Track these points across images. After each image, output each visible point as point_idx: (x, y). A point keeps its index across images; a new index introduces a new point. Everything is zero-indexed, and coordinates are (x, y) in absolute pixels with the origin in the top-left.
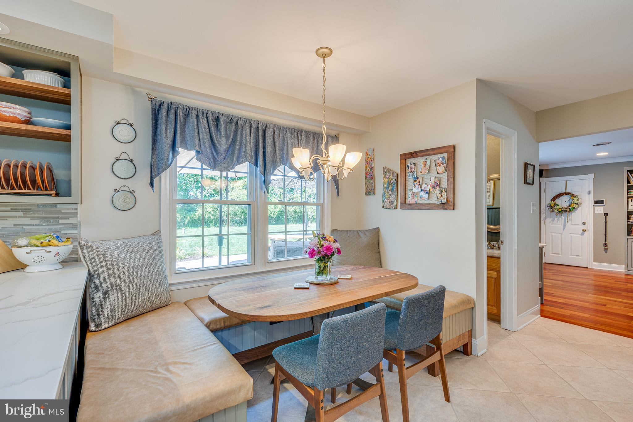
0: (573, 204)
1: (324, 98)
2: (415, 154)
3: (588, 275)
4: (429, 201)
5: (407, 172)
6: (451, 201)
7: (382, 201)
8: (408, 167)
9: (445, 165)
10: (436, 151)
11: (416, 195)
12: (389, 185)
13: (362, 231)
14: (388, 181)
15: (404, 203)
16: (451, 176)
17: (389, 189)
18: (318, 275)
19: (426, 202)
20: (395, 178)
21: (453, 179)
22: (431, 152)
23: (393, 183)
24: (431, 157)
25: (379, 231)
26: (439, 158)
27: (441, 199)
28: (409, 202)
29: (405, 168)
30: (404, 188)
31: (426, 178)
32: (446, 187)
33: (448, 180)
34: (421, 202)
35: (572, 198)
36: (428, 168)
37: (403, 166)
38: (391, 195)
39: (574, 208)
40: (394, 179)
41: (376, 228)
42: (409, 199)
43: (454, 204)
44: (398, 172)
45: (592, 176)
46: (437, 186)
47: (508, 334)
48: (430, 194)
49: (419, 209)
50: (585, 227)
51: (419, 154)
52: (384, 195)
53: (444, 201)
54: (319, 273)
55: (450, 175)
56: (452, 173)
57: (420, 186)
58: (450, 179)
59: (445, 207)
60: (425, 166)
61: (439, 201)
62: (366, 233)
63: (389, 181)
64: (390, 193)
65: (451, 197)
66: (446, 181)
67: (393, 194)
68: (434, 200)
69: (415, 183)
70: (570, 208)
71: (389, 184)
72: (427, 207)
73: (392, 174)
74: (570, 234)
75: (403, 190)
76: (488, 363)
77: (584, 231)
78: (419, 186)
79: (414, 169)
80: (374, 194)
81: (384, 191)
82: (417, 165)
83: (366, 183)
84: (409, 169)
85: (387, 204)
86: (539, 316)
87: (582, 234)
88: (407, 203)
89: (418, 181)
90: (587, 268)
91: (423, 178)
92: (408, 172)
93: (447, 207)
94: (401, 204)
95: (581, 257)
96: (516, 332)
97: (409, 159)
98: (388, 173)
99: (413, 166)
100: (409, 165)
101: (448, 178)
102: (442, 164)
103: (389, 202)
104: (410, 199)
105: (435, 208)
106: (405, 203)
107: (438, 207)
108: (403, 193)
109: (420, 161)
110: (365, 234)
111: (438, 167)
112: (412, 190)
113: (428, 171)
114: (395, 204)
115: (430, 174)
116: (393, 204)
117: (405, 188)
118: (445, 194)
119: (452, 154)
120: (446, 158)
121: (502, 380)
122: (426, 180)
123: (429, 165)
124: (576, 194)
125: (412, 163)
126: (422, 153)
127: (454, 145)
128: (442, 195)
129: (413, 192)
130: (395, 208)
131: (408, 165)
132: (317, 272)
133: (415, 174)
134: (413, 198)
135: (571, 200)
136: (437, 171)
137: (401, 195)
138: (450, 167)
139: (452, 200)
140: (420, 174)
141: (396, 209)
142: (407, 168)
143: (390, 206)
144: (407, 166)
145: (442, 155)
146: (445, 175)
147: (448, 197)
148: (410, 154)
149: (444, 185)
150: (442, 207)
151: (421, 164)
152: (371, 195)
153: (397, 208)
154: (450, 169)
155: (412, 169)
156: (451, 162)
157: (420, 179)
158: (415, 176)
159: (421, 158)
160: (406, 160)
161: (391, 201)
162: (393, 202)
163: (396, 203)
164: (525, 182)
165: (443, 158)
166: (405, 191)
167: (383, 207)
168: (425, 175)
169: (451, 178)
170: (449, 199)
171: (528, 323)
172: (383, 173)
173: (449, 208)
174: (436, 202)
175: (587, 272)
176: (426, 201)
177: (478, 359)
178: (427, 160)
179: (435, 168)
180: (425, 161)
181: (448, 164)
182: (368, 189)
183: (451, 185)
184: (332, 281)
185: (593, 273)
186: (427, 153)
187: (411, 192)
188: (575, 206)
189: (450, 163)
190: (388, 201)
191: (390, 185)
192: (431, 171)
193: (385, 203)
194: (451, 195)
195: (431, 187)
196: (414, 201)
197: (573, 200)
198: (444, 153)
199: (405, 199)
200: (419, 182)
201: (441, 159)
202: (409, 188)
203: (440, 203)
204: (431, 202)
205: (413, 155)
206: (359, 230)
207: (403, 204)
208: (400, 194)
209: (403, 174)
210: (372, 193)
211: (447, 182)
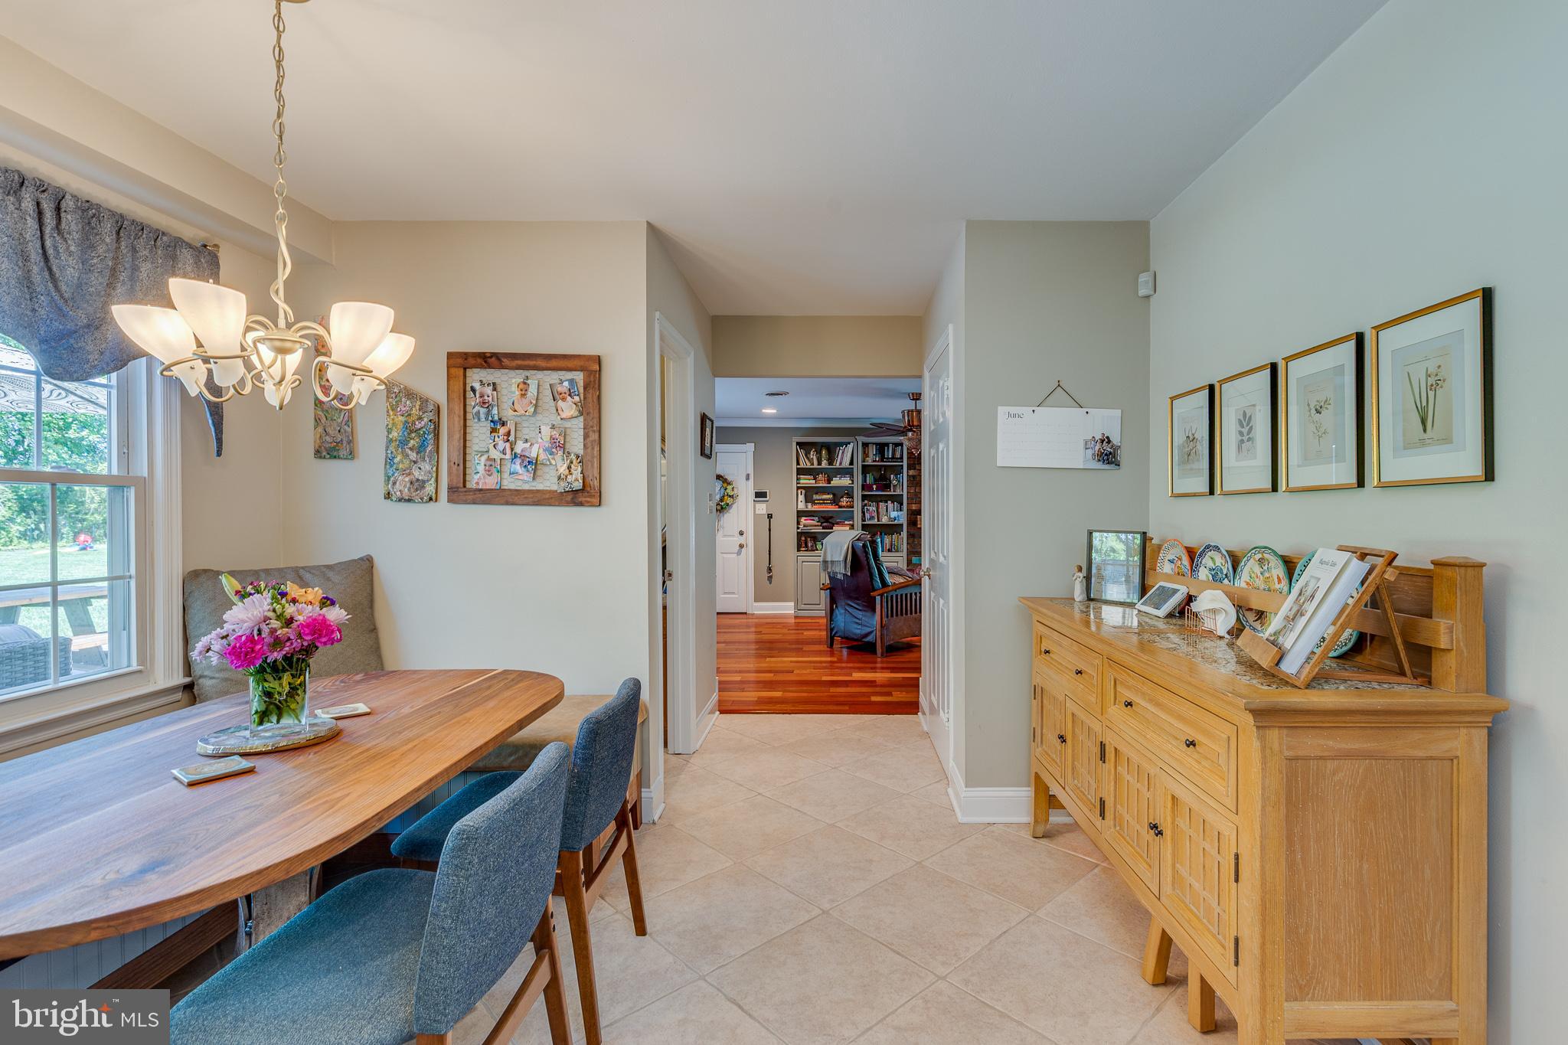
0: (726, 497)
1: (278, 133)
2: (493, 359)
3: (748, 626)
4: (534, 484)
5: (471, 402)
6: (594, 486)
7: (382, 478)
8: (473, 390)
9: (577, 399)
10: (554, 363)
11: (499, 467)
12: (409, 434)
13: (314, 571)
14: (406, 422)
15: (462, 485)
16: (592, 427)
17: (410, 445)
18: (261, 723)
19: (526, 487)
20: (431, 415)
21: (597, 434)
22: (540, 363)
23: (424, 430)
24: (540, 375)
25: (372, 567)
26: (561, 382)
27: (569, 480)
28: (477, 483)
29: (461, 393)
30: (462, 445)
31: (525, 424)
32: (581, 452)
33: (586, 436)
34: (512, 487)
35: (725, 485)
36: (534, 402)
37: (458, 386)
38: (415, 462)
39: (728, 505)
40: (425, 419)
41: (360, 559)
42: (476, 477)
43: (600, 492)
44: (442, 400)
45: (750, 447)
46: (558, 448)
47: (685, 762)
48: (539, 467)
49: (507, 503)
50: (742, 539)
51: (506, 361)
52: (389, 461)
53: (578, 485)
54: (263, 717)
55: (591, 424)
56: (596, 421)
57: (511, 445)
58: (591, 433)
59: (580, 500)
60: (523, 395)
61: (563, 484)
62: (330, 574)
63: (410, 420)
64: (413, 456)
65: (593, 476)
66: (581, 439)
67: (424, 459)
68: (548, 482)
69: (496, 434)
70: (723, 504)
71: (410, 429)
72: (532, 498)
73: (418, 403)
74: (722, 553)
75: (459, 451)
76: (677, 828)
77: (741, 546)
78: (508, 444)
79: (490, 399)
80: (352, 455)
81: (392, 448)
82: (499, 389)
83: (317, 420)
84: (478, 395)
85: (401, 488)
86: (718, 712)
87: (739, 553)
88: (468, 485)
89: (503, 430)
90: (746, 613)
91: (518, 426)
92: (473, 404)
93: (584, 499)
94: (452, 489)
95: (737, 596)
96: (695, 755)
97: (475, 370)
98: (403, 399)
99: (489, 390)
100: (477, 386)
101: (587, 431)
102: (570, 395)
103: (411, 483)
104: (479, 477)
105: (553, 500)
106: (465, 486)
107: (562, 499)
108: (457, 457)
109: (509, 381)
110: (328, 579)
111: (560, 403)
112: (488, 452)
113: (533, 410)
114: (430, 488)
115: (539, 417)
116: (423, 487)
117: (465, 447)
118: (580, 469)
119: (595, 376)
120: (581, 384)
121: (713, 849)
122: (525, 431)
123: (536, 394)
124: (729, 479)
125: (484, 382)
126: (517, 359)
127: (599, 356)
128: (570, 471)
129: (489, 459)
130: (431, 499)
131: (473, 385)
132: (256, 712)
133: (495, 411)
134: (489, 475)
135: (722, 490)
136: (557, 410)
137: (452, 463)
138: (590, 405)
139: (596, 483)
140: (511, 413)
141: (432, 503)
142: (470, 394)
143: (416, 494)
144: (468, 388)
145: (570, 375)
146: (579, 423)
147: (586, 476)
148: (480, 357)
149: (577, 445)
150: (572, 499)
151: (513, 389)
152: (339, 458)
153: (436, 501)
154: (591, 411)
155: (486, 398)
156: (593, 394)
157: (511, 425)
158: (496, 418)
159: (512, 373)
160: (465, 369)
161: (418, 480)
162: (424, 482)
163: (434, 485)
164: (703, 453)
165: (572, 381)
166: (465, 454)
167: (388, 496)
168: (524, 418)
169: (594, 431)
170: (588, 480)
171: (707, 732)
172: (388, 397)
173: (588, 502)
174: (555, 487)
175: (745, 620)
176: (527, 482)
177: (657, 827)
178: (529, 382)
179: (552, 403)
180: (525, 383)
181: (585, 398)
182: (328, 439)
183: (593, 449)
184: (322, 731)
185: (756, 620)
186: (532, 363)
187: (484, 458)
188: (729, 500)
189: (589, 396)
190: (407, 479)
191: (413, 435)
192: (540, 410)
193: (394, 483)
194: (593, 471)
195: (541, 451)
196: (491, 482)
197: (726, 489)
198: (575, 370)
199: (465, 474)
200: (508, 434)
201: (566, 384)
202: (476, 448)
203: (567, 489)
204: (540, 487)
205: (488, 360)
206: (303, 568)
207: (458, 488)
208: (449, 461)
209: (457, 408)
210: (343, 453)
211: (582, 441)
